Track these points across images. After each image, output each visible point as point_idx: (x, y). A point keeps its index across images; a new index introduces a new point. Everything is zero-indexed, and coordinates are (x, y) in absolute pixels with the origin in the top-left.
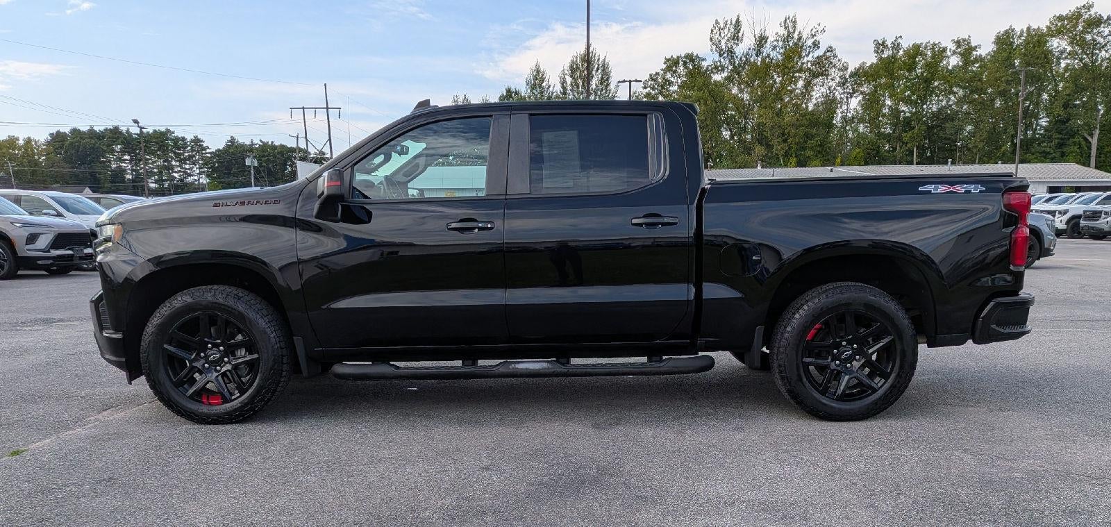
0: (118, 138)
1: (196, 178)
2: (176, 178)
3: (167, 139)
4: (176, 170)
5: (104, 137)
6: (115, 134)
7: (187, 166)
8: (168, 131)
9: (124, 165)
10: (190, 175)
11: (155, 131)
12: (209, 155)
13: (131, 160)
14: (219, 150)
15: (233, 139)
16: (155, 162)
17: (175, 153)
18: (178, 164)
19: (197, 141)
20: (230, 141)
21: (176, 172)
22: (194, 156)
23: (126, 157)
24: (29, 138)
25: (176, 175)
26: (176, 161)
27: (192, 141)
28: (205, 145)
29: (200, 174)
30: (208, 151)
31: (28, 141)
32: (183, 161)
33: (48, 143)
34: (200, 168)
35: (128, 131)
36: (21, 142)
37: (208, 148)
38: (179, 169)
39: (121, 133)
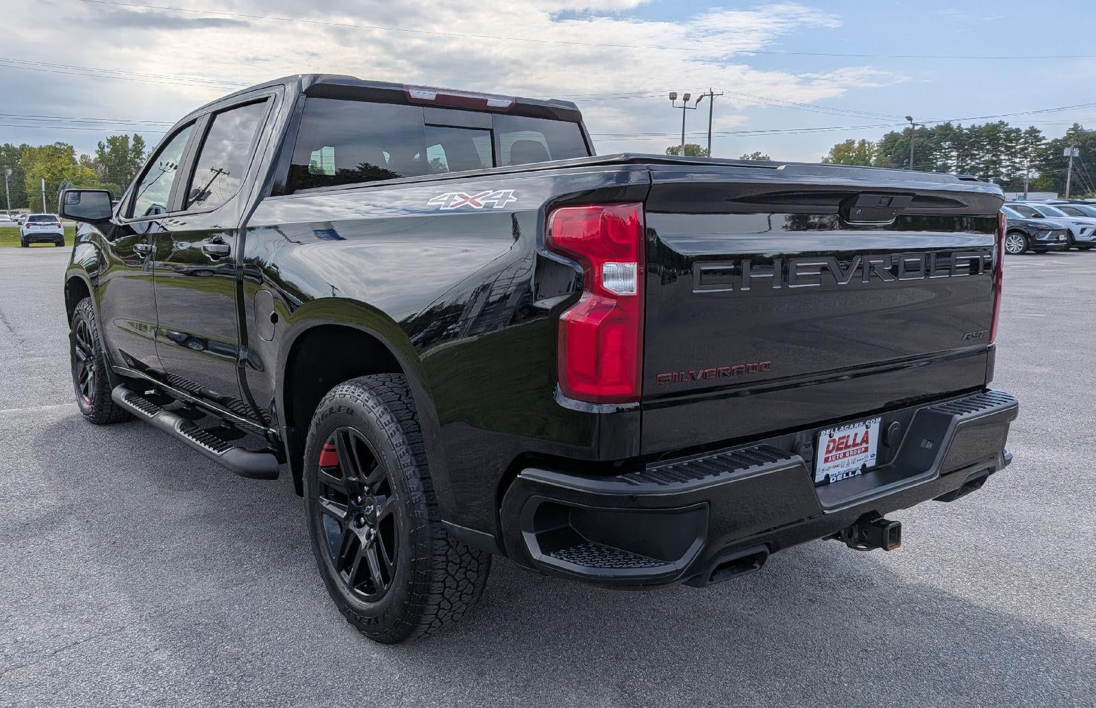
0: (948, 135)
1: (1025, 172)
2: (1002, 173)
3: (1000, 132)
4: (1004, 164)
5: (934, 135)
6: (946, 131)
7: (1017, 160)
8: (1002, 123)
9: (949, 161)
10: (1019, 169)
11: (987, 125)
12: (1043, 147)
13: (958, 157)
14: (1056, 141)
15: (1076, 125)
16: (983, 157)
17: (1007, 146)
18: (1007, 158)
19: (1033, 132)
20: (1073, 129)
21: (1004, 167)
22: (1027, 149)
23: (954, 154)
24: (863, 140)
25: (1003, 170)
26: (1006, 155)
27: (1027, 132)
28: (1041, 135)
29: (1029, 168)
30: (1044, 142)
31: (863, 143)
32: (1014, 155)
33: (882, 145)
34: (1032, 161)
35: (959, 127)
36: (856, 145)
37: (1044, 138)
38: (1008, 163)
39: (951, 129)
